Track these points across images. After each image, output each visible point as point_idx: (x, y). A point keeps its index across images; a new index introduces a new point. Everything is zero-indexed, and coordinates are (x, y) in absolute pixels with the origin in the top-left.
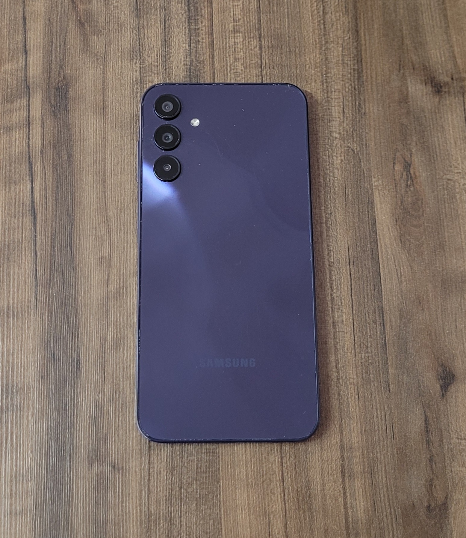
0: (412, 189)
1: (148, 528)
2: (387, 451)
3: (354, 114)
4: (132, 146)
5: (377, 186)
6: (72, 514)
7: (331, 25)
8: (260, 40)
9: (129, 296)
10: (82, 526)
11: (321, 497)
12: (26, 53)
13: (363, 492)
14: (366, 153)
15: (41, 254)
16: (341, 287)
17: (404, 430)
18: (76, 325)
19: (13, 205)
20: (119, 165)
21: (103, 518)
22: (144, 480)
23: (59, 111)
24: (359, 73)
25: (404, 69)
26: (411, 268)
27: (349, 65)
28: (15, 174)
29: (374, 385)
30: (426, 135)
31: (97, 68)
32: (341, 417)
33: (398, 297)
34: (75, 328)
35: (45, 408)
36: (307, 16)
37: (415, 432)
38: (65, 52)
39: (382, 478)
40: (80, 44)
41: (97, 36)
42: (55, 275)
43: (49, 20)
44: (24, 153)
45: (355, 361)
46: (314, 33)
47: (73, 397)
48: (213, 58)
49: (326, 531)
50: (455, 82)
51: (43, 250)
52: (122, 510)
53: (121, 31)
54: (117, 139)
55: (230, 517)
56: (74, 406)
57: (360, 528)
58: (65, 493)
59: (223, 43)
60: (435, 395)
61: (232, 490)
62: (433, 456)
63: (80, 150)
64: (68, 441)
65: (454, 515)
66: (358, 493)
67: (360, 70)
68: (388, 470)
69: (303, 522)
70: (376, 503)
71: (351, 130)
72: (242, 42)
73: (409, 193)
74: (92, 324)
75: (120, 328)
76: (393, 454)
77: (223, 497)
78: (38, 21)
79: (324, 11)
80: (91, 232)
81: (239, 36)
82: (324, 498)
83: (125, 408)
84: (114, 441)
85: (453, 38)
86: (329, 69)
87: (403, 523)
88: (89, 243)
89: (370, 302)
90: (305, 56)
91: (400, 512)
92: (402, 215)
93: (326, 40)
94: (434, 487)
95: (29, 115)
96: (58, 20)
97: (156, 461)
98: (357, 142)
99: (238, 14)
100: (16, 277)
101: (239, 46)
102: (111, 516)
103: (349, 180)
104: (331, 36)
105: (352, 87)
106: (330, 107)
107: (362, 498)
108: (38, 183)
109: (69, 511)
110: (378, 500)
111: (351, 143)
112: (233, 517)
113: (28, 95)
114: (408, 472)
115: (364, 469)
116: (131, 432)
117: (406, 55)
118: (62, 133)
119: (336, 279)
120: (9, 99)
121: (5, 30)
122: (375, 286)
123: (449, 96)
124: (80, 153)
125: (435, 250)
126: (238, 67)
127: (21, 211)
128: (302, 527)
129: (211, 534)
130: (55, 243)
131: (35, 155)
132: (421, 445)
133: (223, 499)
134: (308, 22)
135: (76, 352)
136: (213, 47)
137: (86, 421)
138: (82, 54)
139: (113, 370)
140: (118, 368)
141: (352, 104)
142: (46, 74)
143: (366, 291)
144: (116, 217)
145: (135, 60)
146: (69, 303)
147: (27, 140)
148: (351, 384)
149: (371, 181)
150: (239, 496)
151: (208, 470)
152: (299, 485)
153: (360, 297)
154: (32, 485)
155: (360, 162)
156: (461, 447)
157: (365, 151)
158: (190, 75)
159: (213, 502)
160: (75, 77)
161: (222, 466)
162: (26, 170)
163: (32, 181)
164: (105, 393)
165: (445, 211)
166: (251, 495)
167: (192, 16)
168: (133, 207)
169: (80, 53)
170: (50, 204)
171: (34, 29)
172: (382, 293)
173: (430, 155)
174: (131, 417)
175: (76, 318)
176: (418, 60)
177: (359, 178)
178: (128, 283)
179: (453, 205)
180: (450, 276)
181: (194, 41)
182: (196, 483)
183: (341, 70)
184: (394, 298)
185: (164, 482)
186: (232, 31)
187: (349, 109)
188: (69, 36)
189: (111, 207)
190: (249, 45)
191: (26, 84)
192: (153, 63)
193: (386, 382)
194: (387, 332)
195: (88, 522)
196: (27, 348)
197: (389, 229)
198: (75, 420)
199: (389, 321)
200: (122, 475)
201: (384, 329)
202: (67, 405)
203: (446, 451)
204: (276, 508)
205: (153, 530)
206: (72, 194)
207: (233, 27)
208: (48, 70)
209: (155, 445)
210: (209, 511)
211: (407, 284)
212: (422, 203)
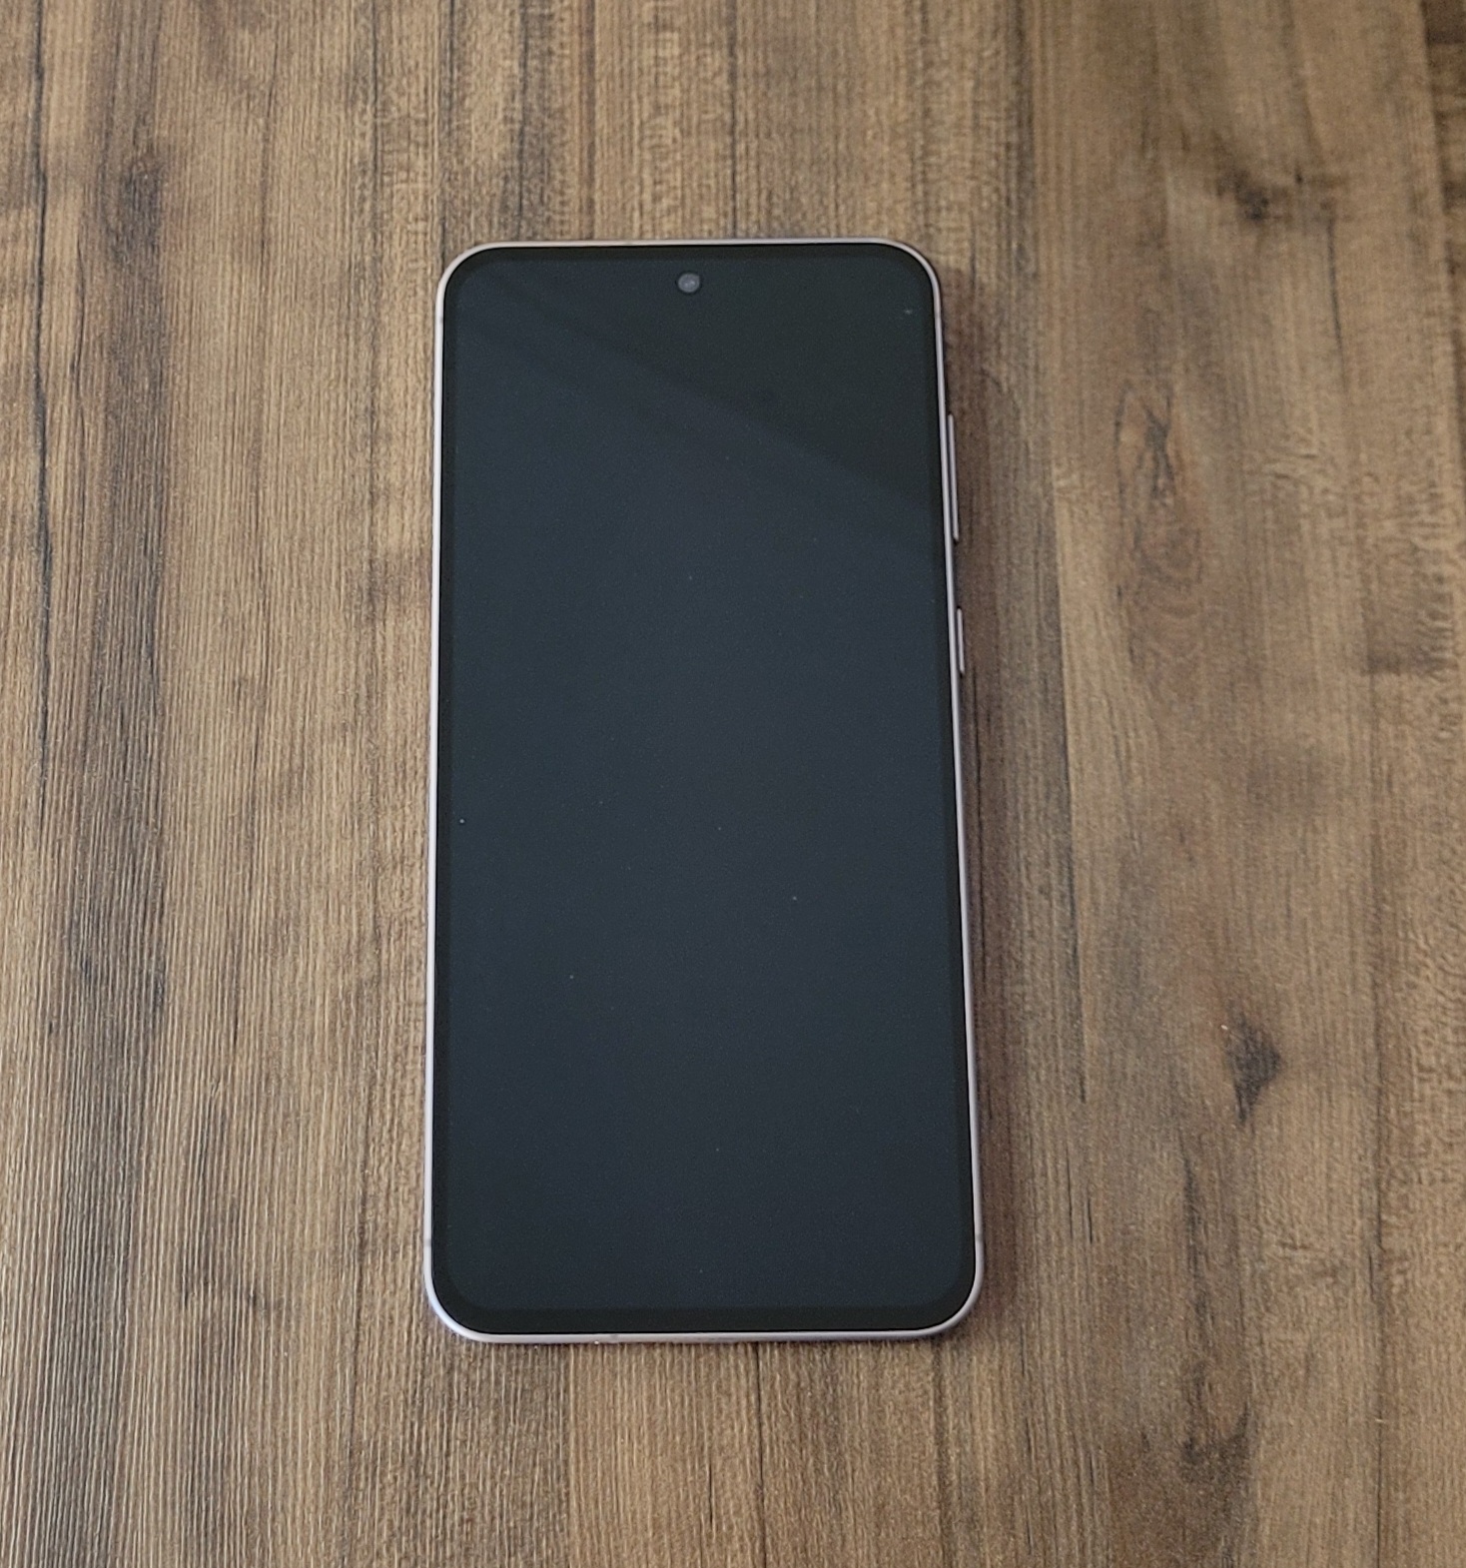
0: (1169, 501)
1: (351, 1489)
2: (1071, 1277)
3: (1004, 274)
4: (343, 354)
5: (1063, 491)
6: (124, 1437)
7: (942, 14)
8: (732, 54)
9: (316, 797)
10: (152, 1475)
11: (869, 1407)
12: (40, 77)
13: (994, 1395)
14: (1037, 395)
15: (62, 666)
17: (1123, 1214)
18: (156, 877)
20: (302, 409)
21: (215, 1453)
22: (343, 1341)
23: (130, 247)
24: (1021, 158)
25: (1156, 149)
26: (1159, 737)
27: (993, 133)
29: (1038, 1079)
30: (1216, 344)
31: (247, 123)
34: (155, 889)
35: (56, 1120)
37: (1157, 1222)
38: (153, 80)
39: (1052, 1358)
40: (200, 53)
41: (252, 32)
42: (102, 729)
44: (23, 366)
45: (983, 1005)
46: (893, 35)
47: (139, 1091)
48: (591, 102)
49: (880, 1508)
50: (1306, 187)
51: (68, 656)
52: (274, 1430)
53: (323, 17)
54: (298, 332)
55: (595, 1459)
56: (142, 1119)
57: (983, 1503)
58: (106, 1375)
59: (621, 59)
60: (1218, 1112)
61: (603, 1379)
62: (1207, 1293)
63: (189, 363)
64: (119, 1221)
65: (1263, 1472)
66: (981, 1397)
67: (1024, 148)
68: (1070, 1334)
69: (813, 1481)
70: (1031, 1431)
71: (995, 321)
72: (681, 56)
73: (1162, 512)
74: (204, 875)
75: (288, 891)
76: (1088, 1286)
77: (576, 1398)
80: (212, 606)
81: (671, 40)
83: (294, 1127)
84: (258, 1224)
85: (1304, 59)
86: (932, 142)
87: (1112, 1491)
88: (206, 637)
89: (1034, 831)
91: (1103, 1458)
92: (1137, 578)
93: (928, 58)
94: (1207, 1387)
95: (41, 258)
97: (378, 1288)
98: (1012, 361)
101: (669, 69)
102: (242, 1444)
104: (943, 44)
105: (1000, 198)
107: (990, 1414)
108: (62, 457)
109: (115, 1430)
110: (1039, 1422)
111: (993, 360)
112: (603, 1460)
113: (40, 200)
115: (999, 1328)
116: (308, 1198)
117: (1163, 107)
118: (137, 313)
122: (1047, 784)
123: (1287, 229)
124: (189, 371)
125: (1232, 684)
126: (664, 132)
127: (8, 538)
128: (809, 1495)
129: (535, 1509)
130: (105, 637)
131: (56, 375)
132: (1172, 1260)
133: (575, 1404)
135: (154, 958)
136: (591, 71)
137: (178, 1162)
138: (205, 81)
139: (262, 1016)
140: (276, 1009)
141: (999, 246)
142: (97, 138)
143: (1022, 800)
144: (287, 563)
145: (360, 105)
146: (140, 812)
147: (33, 331)
149: (1046, 474)
150: (622, 1399)
152: (804, 1371)
155: (1018, 419)
156: (1292, 1270)
157: (1032, 388)
158: (521, 151)
159: (546, 1414)
160: (181, 149)
163: (43, 453)
164: (237, 1080)
165: (1267, 570)
166: (659, 1396)
168: (339, 532)
169: (197, 80)
170: (93, 522)
172: (1069, 807)
173: (1225, 402)
175: (157, 857)
176: (1198, 121)
177: (1013, 466)
178: (316, 757)
179: (1291, 551)
180: (1275, 760)
181: (537, 53)
183: (969, 147)
184: (1106, 821)
185: (400, 1351)
186: (649, 24)
187: (987, 260)
188: (168, 28)
189: (274, 532)
190: (697, 66)
191: (38, 167)
192: (412, 113)
193: (1072, 1070)
194: (1080, 921)
195: (169, 1462)
196: (10, 942)
197: (1096, 614)
198: (144, 1159)
199: (1087, 890)
200: (278, 1326)
201: (1073, 914)
202: (120, 1114)
203: (1247, 1280)
204: (733, 1437)
205: (364, 1491)
206: (159, 493)
207: (652, 13)
208: (103, 128)
209: (380, 1241)
210: (531, 1440)
211: (1145, 781)
212: (1197, 543)
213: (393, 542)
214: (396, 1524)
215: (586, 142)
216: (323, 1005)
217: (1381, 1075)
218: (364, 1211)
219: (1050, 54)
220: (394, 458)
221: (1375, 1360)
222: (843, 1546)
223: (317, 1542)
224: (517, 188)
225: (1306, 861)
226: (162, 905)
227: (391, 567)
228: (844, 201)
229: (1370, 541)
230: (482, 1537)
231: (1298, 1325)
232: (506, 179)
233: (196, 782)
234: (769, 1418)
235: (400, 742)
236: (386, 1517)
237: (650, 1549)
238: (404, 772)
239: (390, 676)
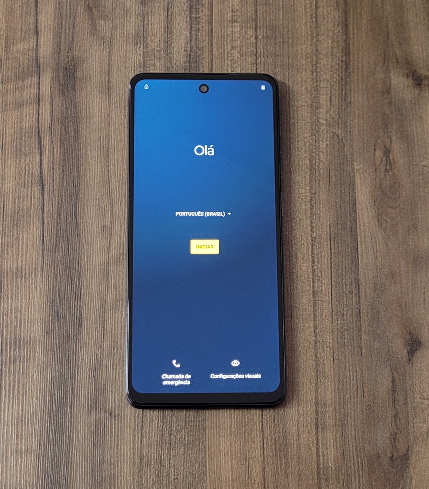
0: (390, 173)
1: (141, 470)
2: (357, 407)
3: (340, 102)
5: (358, 170)
6: (72, 454)
7: (322, 18)
8: (256, 30)
10: (81, 465)
11: (296, 446)
12: (37, 34)
13: (334, 442)
14: (350, 139)
15: (48, 221)
16: (321, 260)
17: (373, 389)
18: (78, 286)
19: (23, 175)
21: (100, 460)
22: (138, 426)
23: (67, 89)
24: (346, 65)
25: (388, 63)
26: (386, 246)
27: (337, 57)
28: (25, 147)
29: (348, 349)
30: (406, 125)
31: (103, 51)
32: (317, 376)
34: (78, 291)
35: (49, 360)
36: (301, 9)
37: (383, 391)
38: (74, 35)
39: (351, 431)
40: (88, 28)
41: (104, 21)
42: (61, 241)
43: (59, 4)
44: (34, 127)
45: (332, 327)
46: (307, 25)
47: (74, 351)
48: (212, 45)
49: (299, 475)
51: (50, 218)
53: (127, 17)
55: (214, 461)
56: (76, 360)
57: (330, 474)
58: (66, 436)
59: (221, 32)
60: (402, 359)
61: (216, 438)
62: (398, 412)
64: (69, 389)
65: (414, 465)
66: (330, 443)
67: (347, 62)
68: (357, 424)
69: (280, 468)
70: (345, 452)
71: (337, 117)
72: (240, 31)
73: (388, 176)
74: (93, 286)
75: (119, 291)
76: (362, 410)
77: (208, 443)
78: (48, 5)
79: (317, 5)
80: (94, 203)
81: (237, 26)
84: (112, 392)
86: (319, 60)
87: (368, 470)
88: (93, 213)
89: (348, 274)
91: (366, 461)
92: (380, 197)
93: (317, 33)
94: (397, 440)
95: (39, 93)
96: (68, 4)
98: (342, 129)
99: (237, 5)
100: (25, 242)
101: (236, 35)
102: (107, 457)
103: (333, 163)
104: (322, 28)
105: (339, 78)
106: (319, 96)
107: (332, 447)
108: (47, 156)
109: (69, 452)
110: (347, 450)
111: (337, 129)
112: (217, 461)
113: (38, 74)
114: (375, 427)
115: (336, 422)
118: (69, 111)
119: (317, 253)
120: (21, 76)
121: (18, 11)
122: (352, 260)
124: (86, 129)
125: (409, 230)
126: (235, 55)
127: (30, 181)
128: (278, 471)
129: (196, 475)
130: (61, 212)
131: (44, 130)
132: (388, 403)
134: (301, 15)
135: (78, 311)
136: (212, 35)
137: (87, 373)
138: (90, 37)
139: (112, 329)
140: (116, 327)
141: (339, 93)
142: (56, 55)
143: (344, 265)
144: (118, 189)
145: (139, 45)
146: (73, 267)
147: (37, 116)
148: (327, 347)
149: (353, 165)
150: (222, 443)
151: (195, 419)
152: (277, 435)
153: (339, 270)
154: (36, 427)
155: (344, 147)
156: (423, 405)
157: (349, 138)
158: (190, 61)
159: (199, 448)
160: (83, 58)
161: (209, 416)
162: (35, 143)
163: (41, 154)
164: (104, 348)
165: (420, 195)
166: (233, 443)
167: (193, 5)
169: (87, 36)
170: (57, 176)
171: (45, 11)
172: (358, 267)
173: (408, 143)
175: (79, 280)
176: (401, 54)
177: (342, 162)
180: (422, 253)
181: (195, 29)
182: (184, 431)
183: (330, 61)
184: (369, 271)
185: (155, 429)
186: (230, 20)
187: (336, 97)
188: (78, 19)
189: (114, 180)
190: (245, 34)
191: (37, 63)
192: (155, 48)
193: (359, 347)
194: (362, 302)
195: (86, 462)
196: (34, 306)
197: (367, 209)
198: (76, 372)
199: (364, 292)
200: (118, 422)
201: (359, 300)
202: (69, 358)
203: (410, 409)
204: (256, 455)
205: (145, 470)
206: (78, 167)
207: (231, 17)
208: (58, 51)
210: (195, 456)
211: (381, 260)
212: (399, 186)
214: (155, 480)
215: (210, 58)
219: (356, 32)
222: (288, 486)
223: (131, 485)
226: (81, 295)
228: (291, 78)
230: (180, 484)
231: (425, 422)
232: (185, 70)
233: (90, 257)
234: (266, 449)
236: (152, 478)
237: (231, 487)
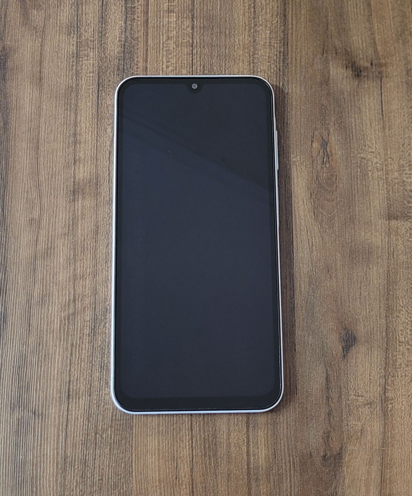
0: (328, 166)
1: (64, 470)
2: (290, 406)
4: (66, 115)
5: (294, 162)
7: (260, 9)
8: (193, 21)
9: (56, 256)
11: (226, 445)
13: (265, 441)
18: (4, 281)
20: (52, 133)
21: (22, 460)
22: (62, 425)
24: (284, 55)
25: (327, 54)
26: (322, 239)
27: (276, 48)
30: (344, 116)
31: (35, 41)
33: (309, 265)
34: (4, 285)
37: (317, 389)
38: (5, 25)
39: (283, 429)
40: (20, 17)
41: (37, 11)
46: (244, 15)
48: (147, 35)
49: (229, 475)
50: (374, 67)
52: (40, 452)
53: (60, 6)
54: (51, 108)
55: (141, 461)
57: (261, 474)
59: (157, 22)
60: (337, 355)
61: (144, 437)
62: (332, 410)
63: (16, 118)
65: (347, 464)
66: (261, 442)
67: (286, 53)
68: (289, 423)
69: (208, 467)
70: (276, 452)
72: (176, 21)
73: (325, 169)
74: (20, 281)
75: (46, 286)
76: (295, 408)
77: (135, 442)
80: (23, 195)
81: (173, 16)
82: (229, 445)
83: (48, 359)
84: (36, 389)
85: (375, 26)
86: (256, 50)
87: (300, 470)
88: (21, 205)
90: (234, 37)
91: (298, 460)
92: (317, 190)
93: (255, 23)
94: (330, 438)
97: (74, 409)
101: (172, 25)
102: (30, 457)
104: (260, 19)
105: (277, 69)
107: (264, 447)
110: (279, 449)
112: (143, 461)
115: (267, 421)
116: (52, 381)
117: (330, 40)
122: (287, 254)
123: (368, 80)
124: (16, 120)
125: (345, 223)
126: (170, 45)
128: (207, 471)
129: (122, 476)
132: (321, 400)
133: (135, 444)
134: (239, 5)
135: (3, 307)
136: (147, 25)
137: (11, 369)
138: (22, 26)
139: (38, 325)
140: (42, 323)
144: (47, 182)
145: (72, 35)
149: (289, 157)
150: (150, 442)
151: (122, 417)
152: (206, 434)
156: (357, 403)
158: (124, 51)
159: (126, 447)
160: (14, 48)
164: (30, 345)
165: (357, 187)
166: (161, 442)
168: (64, 173)
169: (19, 26)
172: (293, 261)
173: (346, 134)
174: (52, 368)
175: (5, 275)
176: (341, 45)
178: (56, 244)
179: (365, 182)
180: (358, 247)
181: (130, 19)
182: (111, 430)
183: (268, 52)
184: (305, 265)
185: (80, 428)
186: (166, 10)
188: (10, 9)
189: (43, 172)
190: (181, 24)
192: (89, 38)
193: (292, 343)
194: (296, 297)
195: (7, 462)
197: (303, 202)
199: (298, 287)
200: (42, 420)
201: (294, 294)
203: (344, 406)
204: (184, 454)
205: (68, 471)
206: (7, 159)
207: (167, 7)
209: (74, 394)
210: (121, 455)
211: (317, 253)
212: (336, 179)
213: (81, 176)
214: (78, 481)
215: (145, 48)
216: (57, 321)
217: (387, 344)
218: (69, 385)
219: (294, 23)
220: (82, 149)
221: (382, 430)
223: (53, 486)
224: (123, 63)
225: (366, 278)
226: (6, 290)
227: (80, 184)
228: (228, 69)
229: (390, 179)
230: (105, 485)
231: (359, 419)
232: (119, 60)
233: (17, 251)
235: (83, 239)
236: (75, 479)
237: (157, 488)
238: (84, 249)
239: (80, 218)
